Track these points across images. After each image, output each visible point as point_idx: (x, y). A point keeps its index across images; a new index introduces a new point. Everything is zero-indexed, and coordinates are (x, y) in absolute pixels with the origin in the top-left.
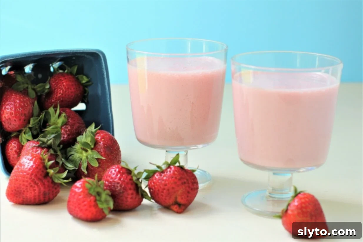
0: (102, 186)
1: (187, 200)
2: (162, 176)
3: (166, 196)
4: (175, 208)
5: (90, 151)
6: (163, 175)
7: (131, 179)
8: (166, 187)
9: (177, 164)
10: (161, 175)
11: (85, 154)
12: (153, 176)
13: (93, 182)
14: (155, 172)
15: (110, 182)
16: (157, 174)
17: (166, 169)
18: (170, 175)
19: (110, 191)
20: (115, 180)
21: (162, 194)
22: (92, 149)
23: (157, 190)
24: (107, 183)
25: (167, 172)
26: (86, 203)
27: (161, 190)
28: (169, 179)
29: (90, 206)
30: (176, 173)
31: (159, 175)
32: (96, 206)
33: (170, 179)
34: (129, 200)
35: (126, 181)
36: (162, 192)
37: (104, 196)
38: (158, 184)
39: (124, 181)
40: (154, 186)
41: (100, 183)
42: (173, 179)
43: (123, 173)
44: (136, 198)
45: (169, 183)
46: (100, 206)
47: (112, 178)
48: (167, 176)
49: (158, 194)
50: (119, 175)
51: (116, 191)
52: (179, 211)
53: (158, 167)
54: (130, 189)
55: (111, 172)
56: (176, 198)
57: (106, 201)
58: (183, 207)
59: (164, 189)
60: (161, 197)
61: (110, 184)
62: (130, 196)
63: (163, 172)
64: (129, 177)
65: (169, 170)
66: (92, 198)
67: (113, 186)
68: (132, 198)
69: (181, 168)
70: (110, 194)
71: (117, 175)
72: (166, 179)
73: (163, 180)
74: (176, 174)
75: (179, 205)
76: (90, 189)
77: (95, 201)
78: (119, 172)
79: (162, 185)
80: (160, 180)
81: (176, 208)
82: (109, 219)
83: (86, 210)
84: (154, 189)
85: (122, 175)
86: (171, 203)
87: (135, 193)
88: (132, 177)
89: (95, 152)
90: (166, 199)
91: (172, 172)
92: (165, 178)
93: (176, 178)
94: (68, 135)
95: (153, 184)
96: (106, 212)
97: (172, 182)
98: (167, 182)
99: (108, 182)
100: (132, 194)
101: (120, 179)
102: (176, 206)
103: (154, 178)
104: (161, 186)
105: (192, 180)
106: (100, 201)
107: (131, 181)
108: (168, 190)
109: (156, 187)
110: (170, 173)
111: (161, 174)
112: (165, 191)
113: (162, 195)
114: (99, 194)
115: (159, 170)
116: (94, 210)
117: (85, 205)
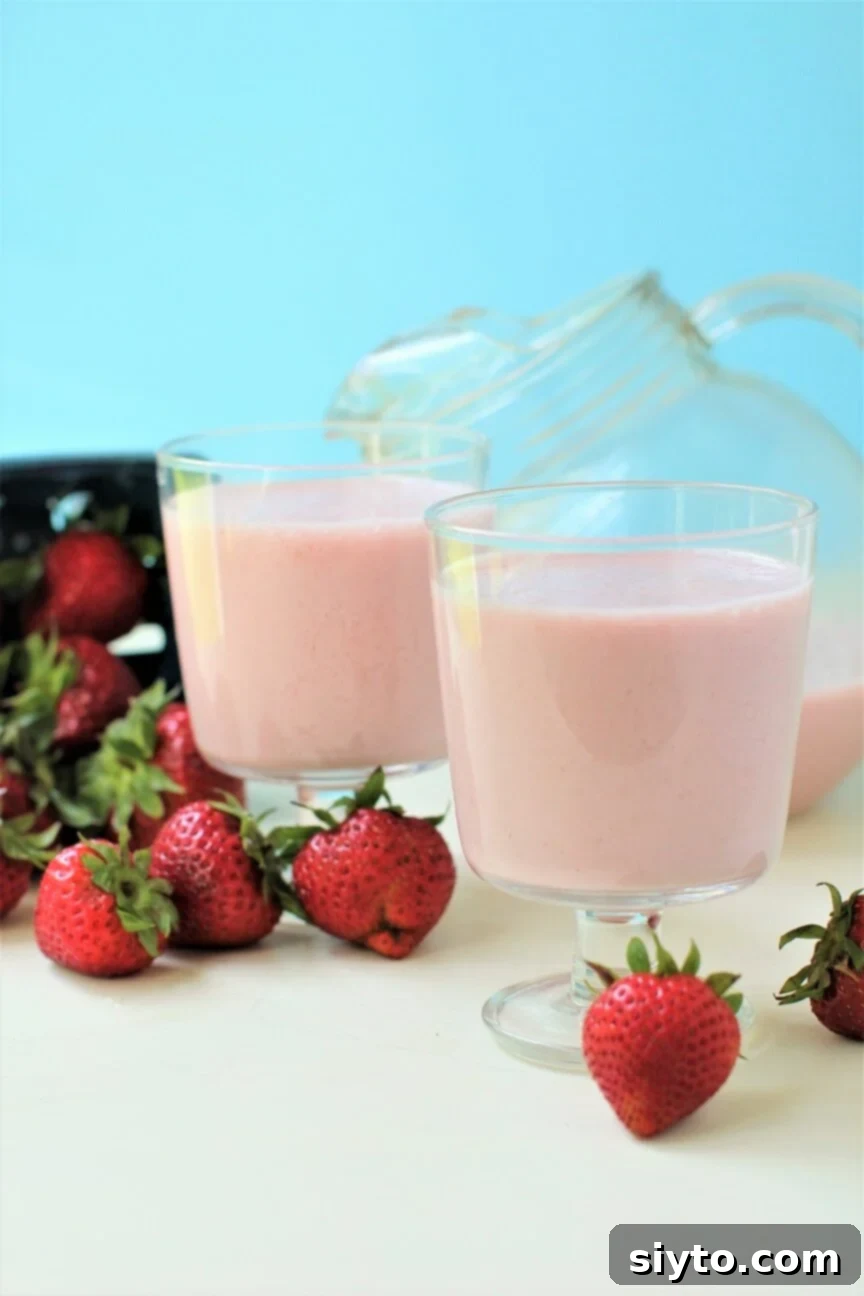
0: (142, 865)
1: (419, 915)
2: (333, 844)
3: (349, 908)
4: (381, 941)
5: (141, 769)
6: (336, 839)
7: (237, 847)
8: (347, 878)
9: (381, 804)
10: (329, 842)
11: (127, 777)
12: (306, 845)
13: (110, 851)
14: (311, 832)
15: (173, 856)
16: (317, 838)
17: (346, 822)
18: (358, 837)
19: (172, 883)
20: (187, 849)
21: (337, 899)
22: (148, 762)
23: (319, 887)
24: (163, 857)
25: (348, 830)
26: (82, 915)
27: (331, 889)
28: (353, 850)
29: (95, 925)
30: (376, 829)
31: (323, 841)
32: (115, 925)
33: (358, 852)
34: (229, 910)
35: (221, 850)
36: (337, 894)
37: (144, 897)
38: (320, 868)
39: (213, 851)
40: (309, 876)
41: (138, 854)
42: (367, 849)
43: (214, 827)
44: (252, 907)
45: (354, 865)
46: (129, 925)
47: (178, 843)
48: (347, 842)
49: (323, 903)
50: (200, 834)
51: (189, 882)
52: (397, 950)
53: (321, 815)
54: (233, 876)
55: (179, 824)
56: (382, 910)
57: (151, 912)
58: (410, 939)
59: (341, 884)
60: (336, 910)
61: (171, 862)
62: (232, 900)
63: (336, 829)
64: (231, 840)
65: (353, 822)
66: (102, 899)
67: (179, 868)
68: (238, 906)
69: (395, 813)
70: (168, 889)
71: (194, 832)
72: (345, 853)
73: (337, 856)
74: (377, 834)
75: (396, 932)
76: (98, 871)
77: (113, 908)
78: (202, 822)
79: (334, 870)
80: (326, 856)
81: (385, 942)
82: (163, 970)
83: (85, 937)
84: (310, 887)
85: (208, 833)
86: (368, 928)
87: (247, 888)
88: (240, 839)
89: (156, 770)
90: (349, 916)
91: (363, 827)
92: (341, 849)
93: (376, 846)
94: (82, 720)
95: (304, 870)
96: (150, 946)
97: (365, 859)
98: (348, 862)
99: (166, 854)
100: (240, 893)
101: (201, 844)
102: (384, 936)
103: (308, 853)
104: (331, 874)
105: (430, 851)
106: (129, 909)
107: (235, 853)
108: (355, 886)
109: (316, 878)
110: (357, 832)
111: (330, 837)
112: (344, 890)
113: (337, 905)
114: (128, 889)
115: (325, 826)
116: (106, 936)
117: (80, 922)
